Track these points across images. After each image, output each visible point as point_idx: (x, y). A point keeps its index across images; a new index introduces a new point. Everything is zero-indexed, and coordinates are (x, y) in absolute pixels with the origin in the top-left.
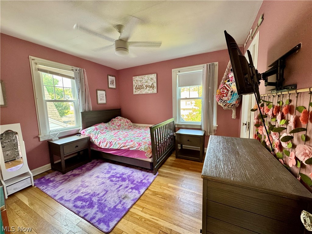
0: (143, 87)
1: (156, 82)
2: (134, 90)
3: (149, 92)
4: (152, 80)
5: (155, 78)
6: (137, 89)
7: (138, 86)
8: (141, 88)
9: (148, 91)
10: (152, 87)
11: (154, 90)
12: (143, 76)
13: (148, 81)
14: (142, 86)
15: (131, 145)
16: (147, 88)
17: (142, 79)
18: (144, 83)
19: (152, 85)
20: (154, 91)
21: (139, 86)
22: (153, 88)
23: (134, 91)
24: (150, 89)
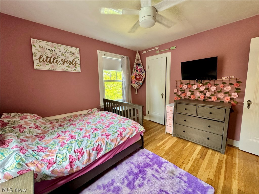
0: (57, 61)
1: (79, 58)
2: (36, 62)
3: (69, 70)
4: (73, 55)
5: (78, 53)
6: (43, 61)
7: (44, 57)
8: (53, 62)
9: (67, 68)
10: (73, 63)
11: (76, 68)
12: (56, 45)
13: (67, 54)
14: (54, 60)
15: (129, 132)
16: (64, 63)
17: (54, 49)
18: (57, 55)
19: (73, 61)
20: (77, 70)
21: (47, 57)
22: (76, 65)
23: (35, 65)
24: (70, 66)
